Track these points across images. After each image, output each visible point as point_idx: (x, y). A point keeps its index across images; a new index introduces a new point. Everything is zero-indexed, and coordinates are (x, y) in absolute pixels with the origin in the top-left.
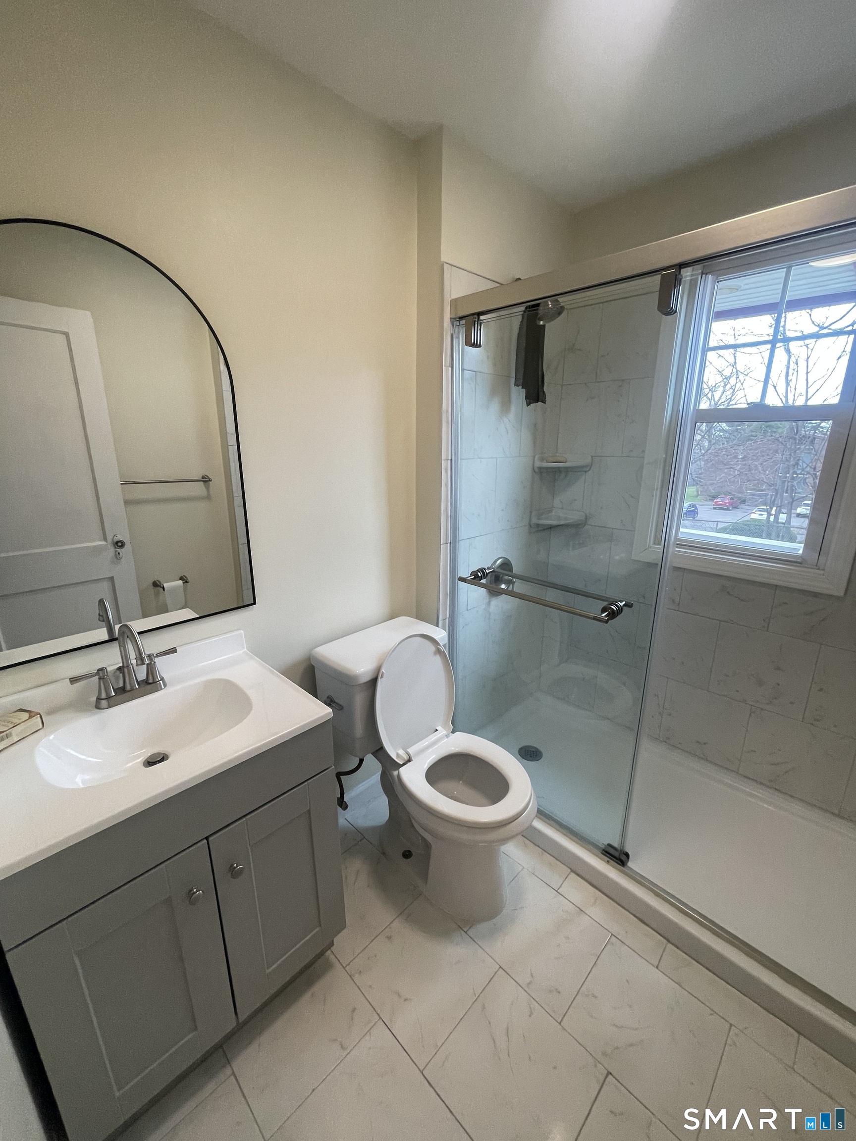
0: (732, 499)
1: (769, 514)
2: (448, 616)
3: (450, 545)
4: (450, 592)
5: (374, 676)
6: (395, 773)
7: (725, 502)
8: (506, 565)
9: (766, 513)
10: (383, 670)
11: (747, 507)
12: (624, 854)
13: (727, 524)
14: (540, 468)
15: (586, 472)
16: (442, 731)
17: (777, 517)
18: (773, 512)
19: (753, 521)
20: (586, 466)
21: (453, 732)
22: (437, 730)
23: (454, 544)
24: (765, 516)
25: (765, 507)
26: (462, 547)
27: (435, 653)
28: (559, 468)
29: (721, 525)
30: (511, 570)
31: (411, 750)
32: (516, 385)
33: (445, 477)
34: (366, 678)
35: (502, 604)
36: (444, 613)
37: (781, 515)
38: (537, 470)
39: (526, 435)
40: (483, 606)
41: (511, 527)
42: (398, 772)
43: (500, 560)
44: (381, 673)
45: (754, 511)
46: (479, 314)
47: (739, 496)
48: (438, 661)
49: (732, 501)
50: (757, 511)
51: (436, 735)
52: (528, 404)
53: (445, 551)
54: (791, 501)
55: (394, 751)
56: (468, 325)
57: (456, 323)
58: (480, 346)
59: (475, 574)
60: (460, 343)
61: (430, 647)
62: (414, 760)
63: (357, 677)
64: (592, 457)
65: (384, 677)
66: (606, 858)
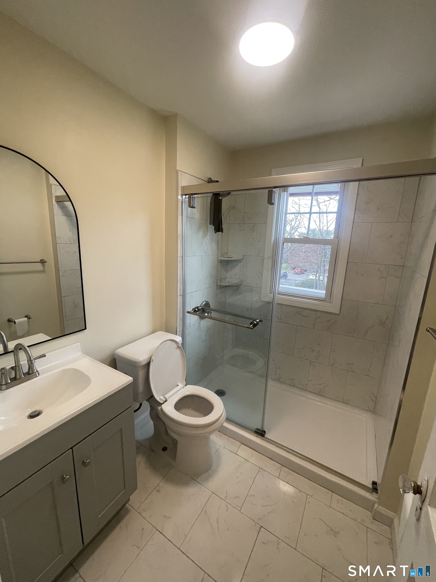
2: (181, 330)
3: (182, 296)
4: (182, 319)
5: (148, 361)
7: (298, 271)
8: (207, 304)
9: (315, 276)
10: (153, 358)
11: (307, 273)
12: (263, 432)
14: (220, 260)
15: (241, 262)
16: (181, 386)
17: (319, 278)
18: (318, 275)
19: (310, 280)
20: (241, 260)
21: (186, 385)
22: (178, 385)
23: (184, 295)
26: (188, 297)
27: (176, 348)
28: (229, 260)
30: (210, 307)
31: (167, 396)
32: (210, 224)
33: (180, 265)
34: (144, 363)
35: (206, 323)
36: (179, 329)
39: (214, 245)
40: (197, 324)
41: (209, 286)
42: (161, 407)
43: (204, 302)
44: (152, 359)
45: (310, 275)
46: (194, 194)
47: (304, 268)
48: (178, 352)
49: (301, 270)
50: (312, 275)
51: (178, 388)
52: (215, 233)
53: (180, 299)
54: (324, 271)
55: (158, 397)
56: (189, 198)
57: (184, 197)
58: (195, 208)
59: (194, 309)
60: (186, 205)
61: (175, 345)
62: (168, 400)
63: (140, 362)
64: (243, 256)
65: (153, 361)
66: (256, 435)
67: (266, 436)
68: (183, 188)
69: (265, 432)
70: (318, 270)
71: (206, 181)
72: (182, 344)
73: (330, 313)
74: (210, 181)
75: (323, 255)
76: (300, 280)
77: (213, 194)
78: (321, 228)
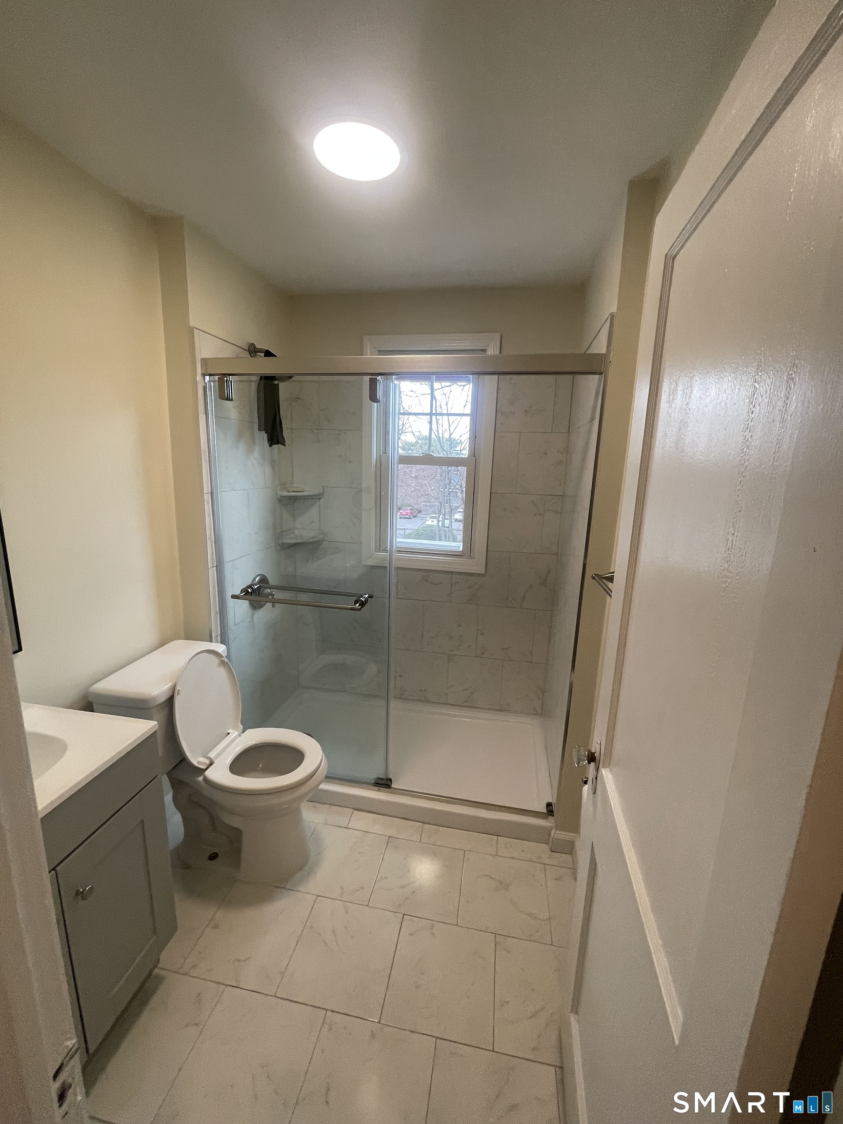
0: (412, 510)
1: (439, 521)
2: (219, 632)
3: (217, 568)
4: (220, 610)
5: (170, 694)
6: (201, 779)
7: (407, 513)
8: (264, 580)
9: (436, 520)
10: (178, 688)
11: (423, 516)
13: (412, 531)
14: (282, 497)
15: (320, 499)
16: (234, 733)
17: (443, 523)
18: (441, 519)
19: (429, 527)
20: (320, 495)
21: (243, 732)
22: (229, 733)
23: (220, 567)
24: (435, 523)
25: (435, 515)
26: (228, 569)
27: (219, 665)
28: (297, 496)
29: (408, 532)
30: (269, 584)
31: (212, 755)
32: (259, 430)
33: (208, 508)
34: (163, 699)
35: (267, 613)
36: (216, 632)
37: (446, 520)
38: (279, 498)
39: (268, 469)
40: (249, 619)
41: (265, 547)
42: (204, 776)
43: (257, 576)
44: (177, 690)
45: (428, 519)
46: (230, 375)
47: (416, 507)
48: (222, 671)
49: (412, 511)
50: (430, 518)
51: (230, 737)
52: (270, 446)
53: (212, 574)
54: (450, 510)
55: (196, 759)
56: (221, 381)
57: (207, 378)
58: (232, 400)
59: (245, 591)
60: (212, 395)
61: (215, 660)
62: (216, 762)
63: (154, 698)
64: (323, 487)
65: (180, 693)
66: (377, 788)
67: (393, 786)
68: (205, 361)
69: (390, 780)
70: (440, 509)
71: (245, 350)
72: (228, 657)
73: (471, 574)
74: (253, 351)
75: (447, 482)
76: (411, 529)
77: (261, 377)
78: (441, 436)
